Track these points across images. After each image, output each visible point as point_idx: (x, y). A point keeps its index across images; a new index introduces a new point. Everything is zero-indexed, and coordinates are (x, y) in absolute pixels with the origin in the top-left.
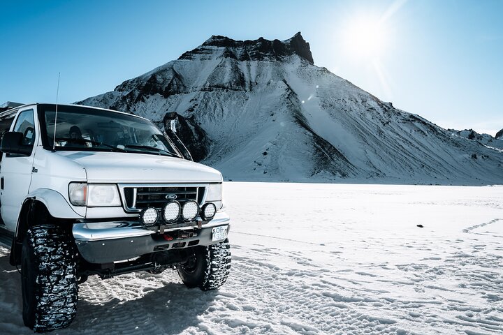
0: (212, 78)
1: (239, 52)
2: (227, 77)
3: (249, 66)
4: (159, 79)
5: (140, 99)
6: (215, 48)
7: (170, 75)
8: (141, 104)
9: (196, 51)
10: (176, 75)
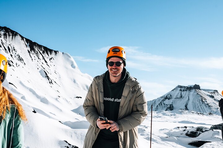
0: (177, 96)
1: (183, 89)
2: (179, 96)
3: (184, 93)
4: (168, 96)
5: (165, 100)
6: (178, 88)
7: (169, 95)
8: (165, 101)
9: (174, 89)
10: (171, 95)
